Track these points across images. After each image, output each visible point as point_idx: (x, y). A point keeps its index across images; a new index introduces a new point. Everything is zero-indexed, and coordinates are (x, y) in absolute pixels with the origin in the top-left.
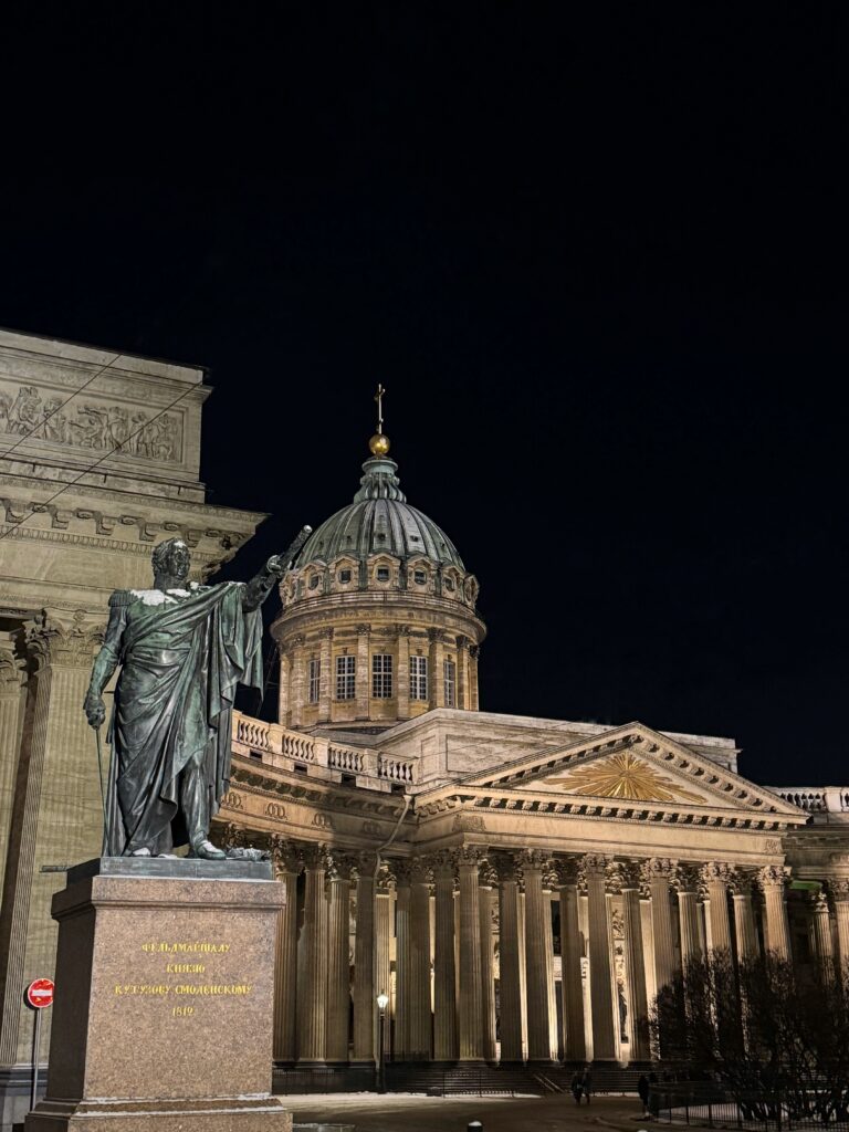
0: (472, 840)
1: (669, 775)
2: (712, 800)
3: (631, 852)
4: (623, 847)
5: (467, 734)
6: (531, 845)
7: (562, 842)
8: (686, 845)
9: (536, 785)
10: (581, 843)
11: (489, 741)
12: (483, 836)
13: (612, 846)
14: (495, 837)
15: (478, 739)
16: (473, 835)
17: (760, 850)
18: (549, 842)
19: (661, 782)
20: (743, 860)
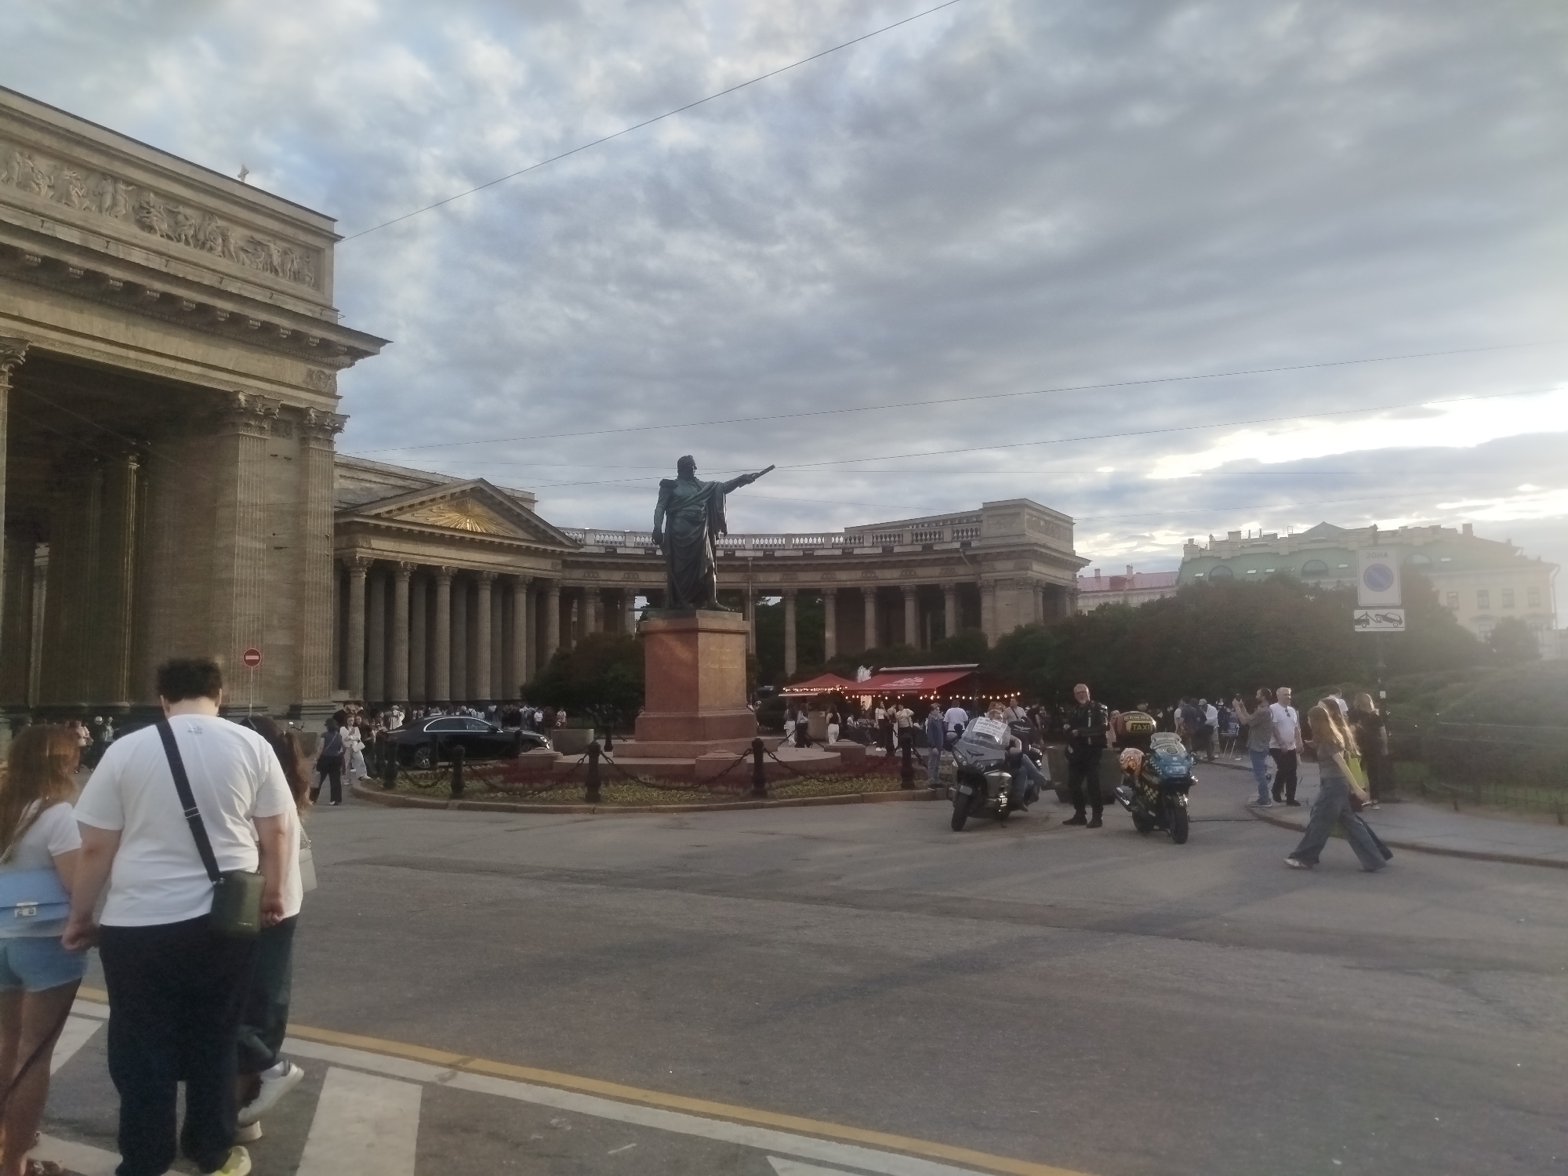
0: (362, 553)
1: (497, 516)
2: (521, 534)
3: (469, 566)
4: (464, 563)
5: (355, 476)
6: (402, 558)
7: (424, 558)
8: (506, 564)
9: (407, 517)
10: (436, 559)
11: (370, 481)
12: (370, 551)
14: (378, 552)
15: (362, 480)
16: (363, 550)
17: (549, 567)
18: (416, 557)
19: (491, 520)
20: (539, 574)
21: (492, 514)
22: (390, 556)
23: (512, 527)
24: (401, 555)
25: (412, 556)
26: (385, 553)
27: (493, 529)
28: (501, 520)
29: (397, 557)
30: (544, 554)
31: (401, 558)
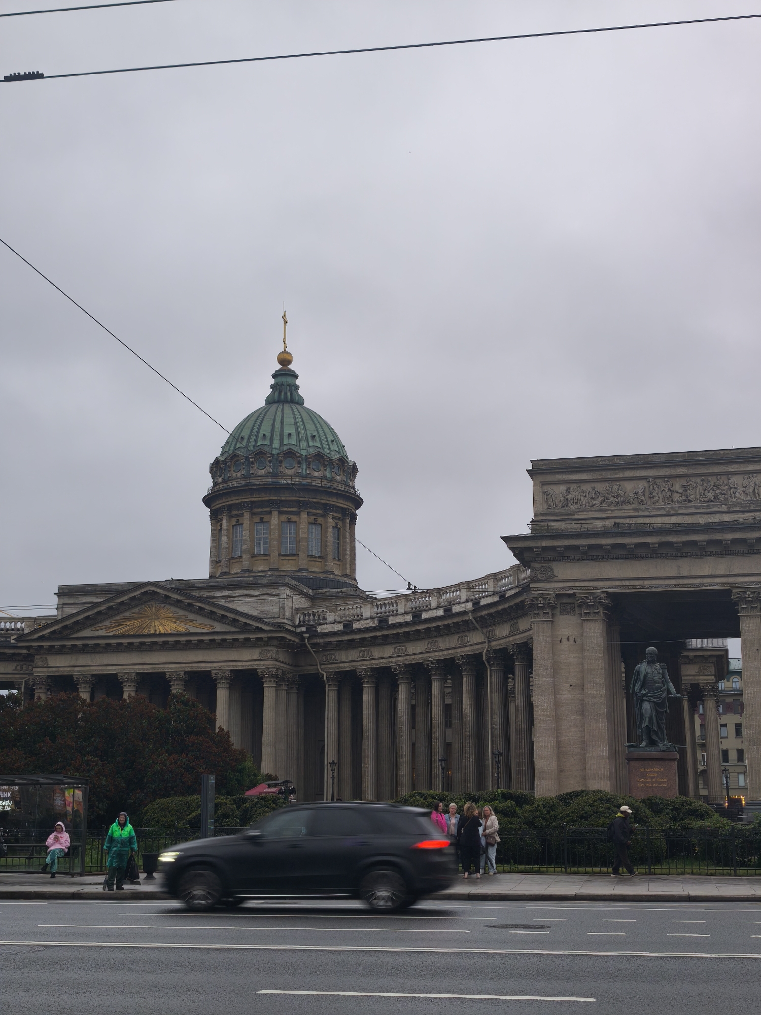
1: (187, 613)
2: (218, 627)
3: (152, 668)
4: (145, 667)
7: (100, 668)
8: (195, 660)
9: (87, 633)
10: (114, 667)
12: (45, 669)
13: (137, 667)
14: (54, 669)
15: (84, 603)
16: (39, 669)
17: (255, 657)
18: (92, 668)
19: (179, 618)
20: (240, 666)
21: (181, 613)
22: (66, 671)
23: (207, 621)
24: (77, 669)
25: (88, 668)
26: (61, 669)
27: (182, 628)
28: (191, 616)
29: (74, 671)
30: (247, 644)
31: (76, 672)
